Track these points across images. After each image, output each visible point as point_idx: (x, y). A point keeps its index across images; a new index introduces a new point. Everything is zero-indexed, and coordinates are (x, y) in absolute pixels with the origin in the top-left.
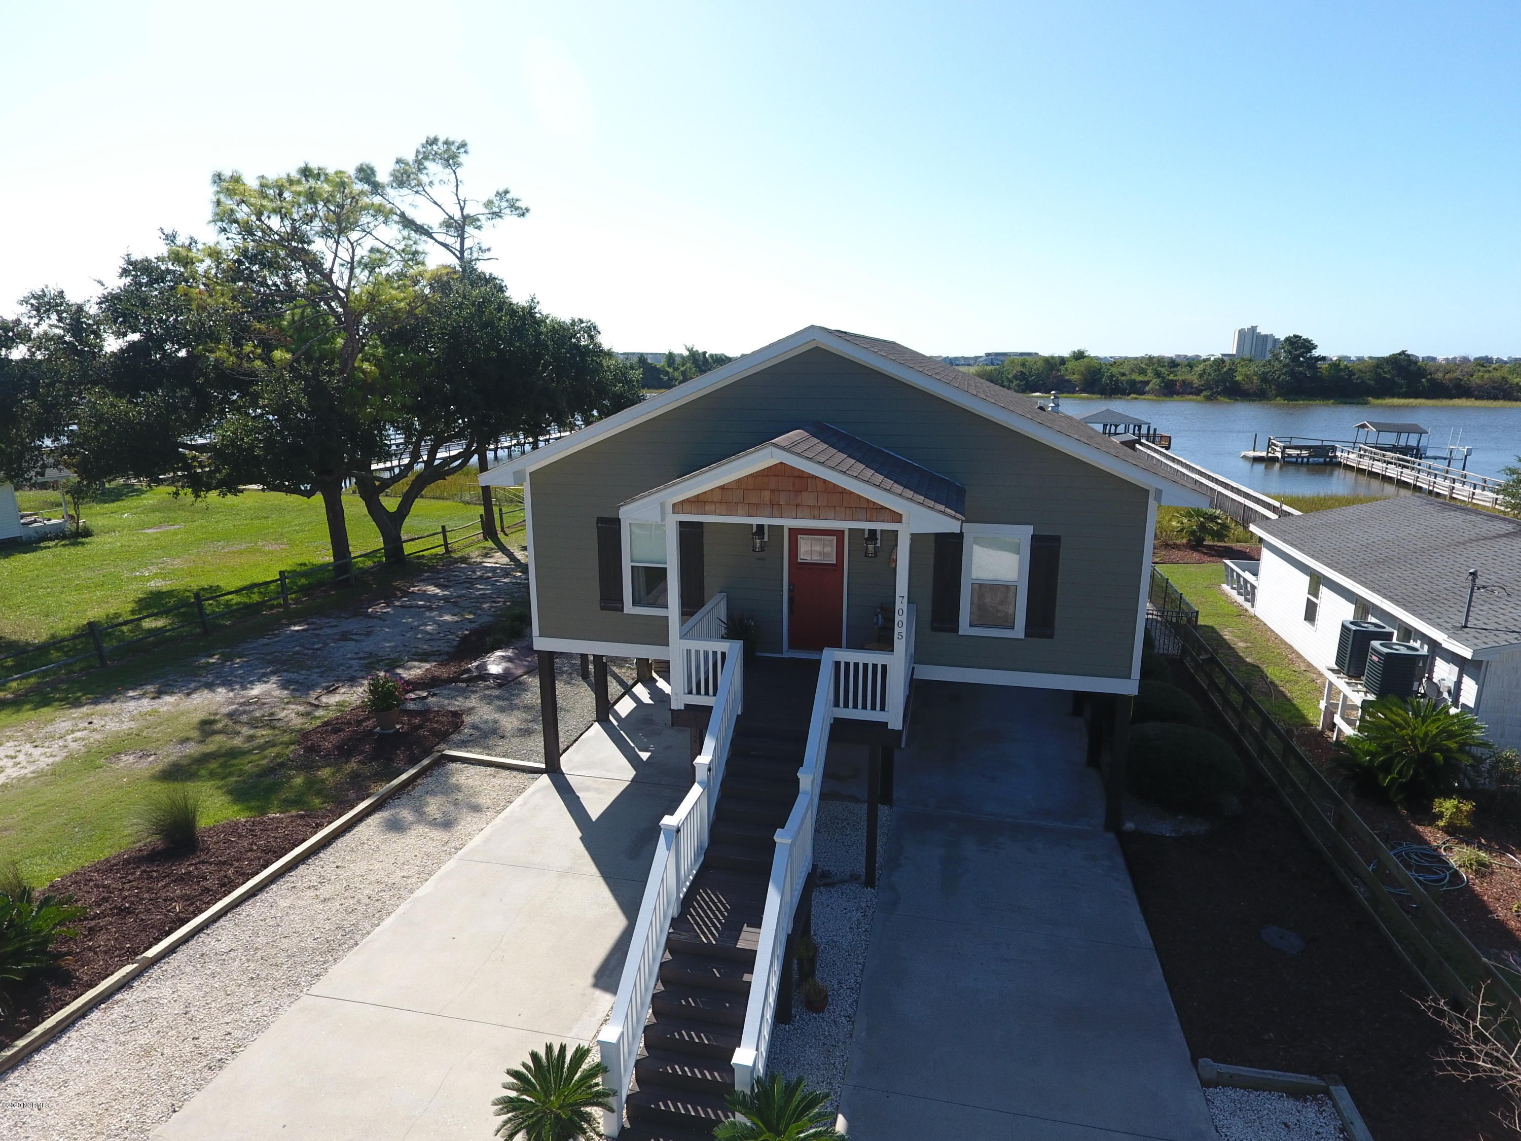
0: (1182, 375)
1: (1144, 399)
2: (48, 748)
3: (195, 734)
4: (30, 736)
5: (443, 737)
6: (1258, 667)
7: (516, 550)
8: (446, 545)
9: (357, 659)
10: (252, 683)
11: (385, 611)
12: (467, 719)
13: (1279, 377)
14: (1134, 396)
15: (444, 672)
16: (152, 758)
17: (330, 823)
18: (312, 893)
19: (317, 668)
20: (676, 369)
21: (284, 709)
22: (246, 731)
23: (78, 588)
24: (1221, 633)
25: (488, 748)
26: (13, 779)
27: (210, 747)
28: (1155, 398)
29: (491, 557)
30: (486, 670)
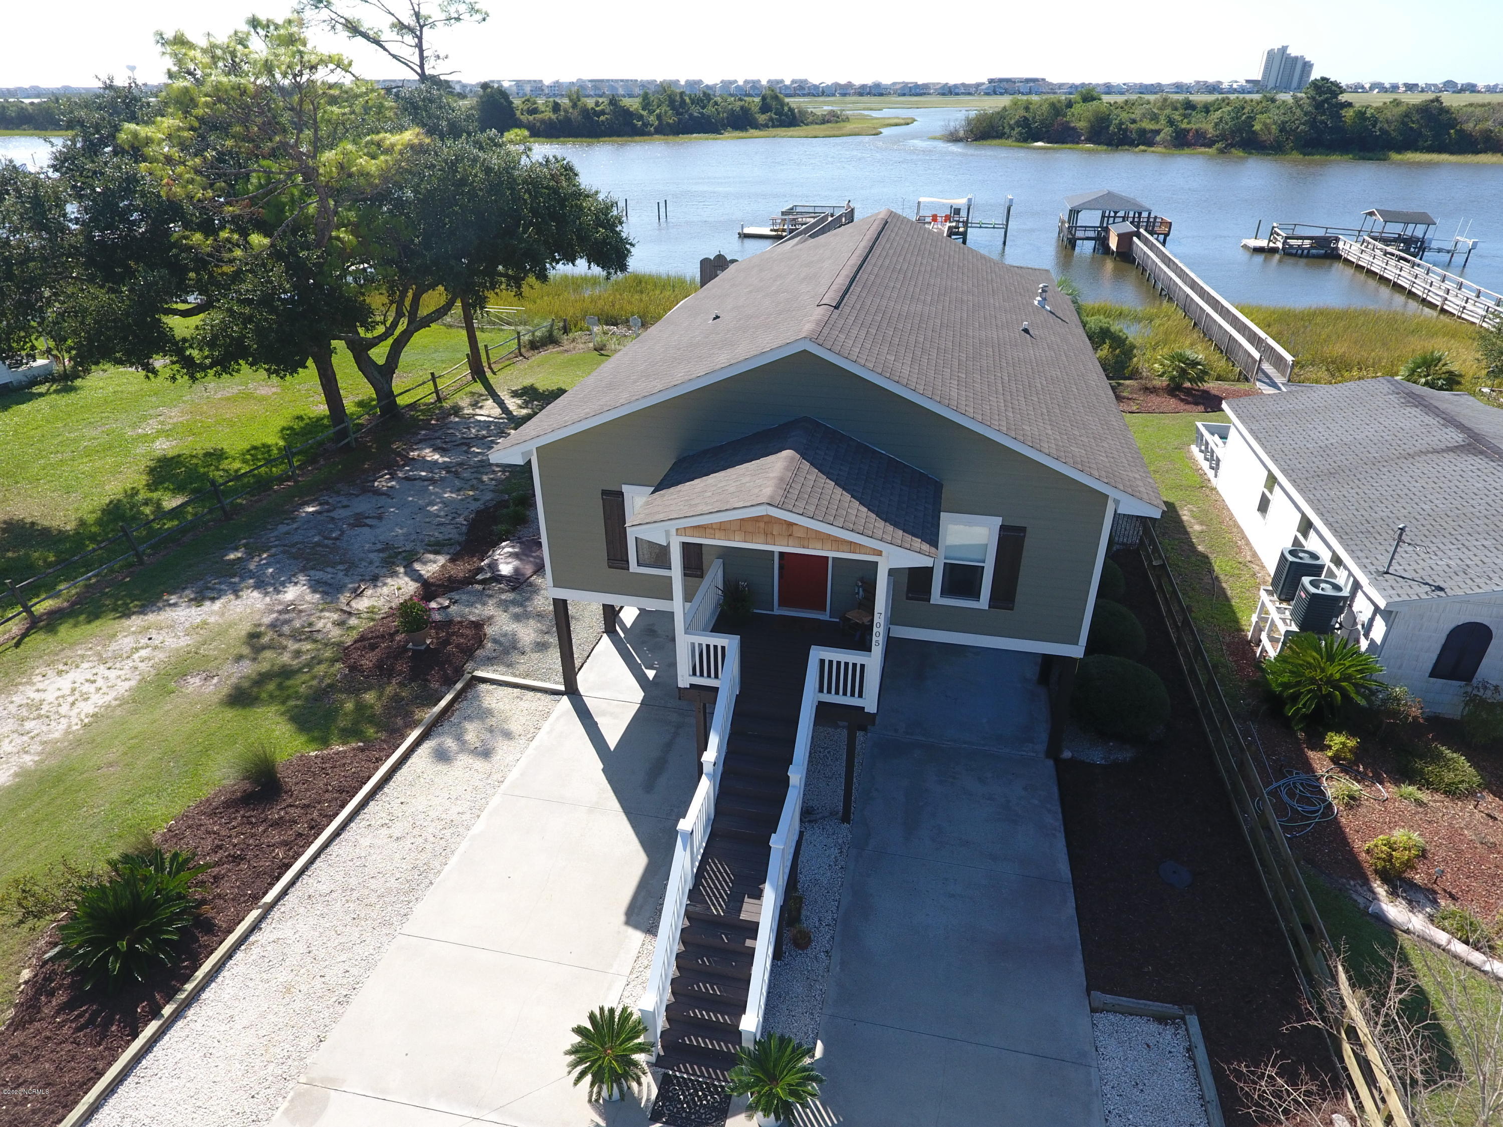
0: (1197, 123)
1: (1153, 152)
2: (121, 669)
3: (246, 650)
4: (99, 655)
5: (469, 653)
6: (1208, 558)
7: (507, 397)
8: (437, 392)
9: (376, 551)
10: (283, 584)
11: (389, 485)
12: (489, 630)
13: (1298, 127)
14: (1142, 147)
15: (460, 570)
16: (216, 680)
17: (388, 757)
18: (384, 831)
19: (340, 563)
20: (651, 112)
21: (320, 618)
22: (293, 646)
23: (88, 453)
24: (1181, 513)
25: (509, 665)
26: (101, 707)
27: (265, 667)
28: (1164, 150)
29: (481, 407)
30: (499, 571)
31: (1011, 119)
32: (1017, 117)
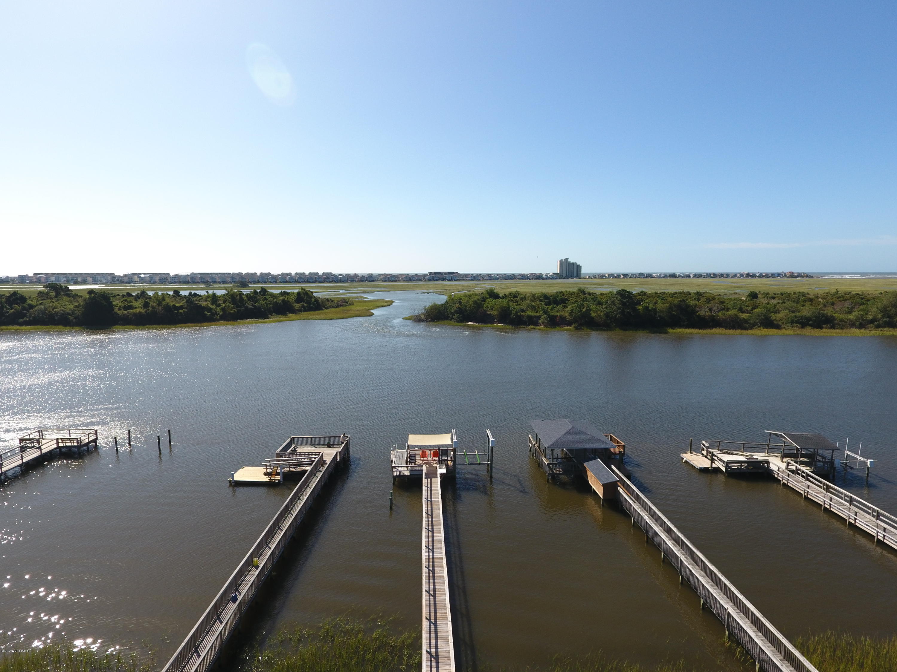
1: (539, 329)
13: (616, 316)
14: (531, 326)
20: (218, 306)
28: (545, 329)
31: (451, 309)
32: (455, 308)
